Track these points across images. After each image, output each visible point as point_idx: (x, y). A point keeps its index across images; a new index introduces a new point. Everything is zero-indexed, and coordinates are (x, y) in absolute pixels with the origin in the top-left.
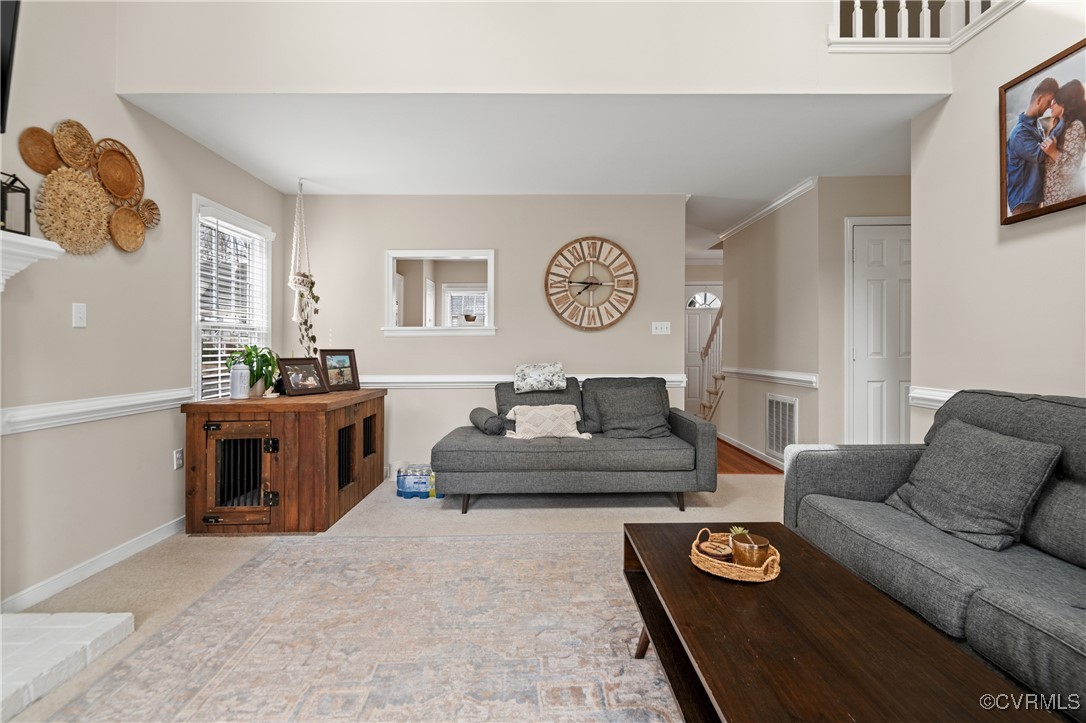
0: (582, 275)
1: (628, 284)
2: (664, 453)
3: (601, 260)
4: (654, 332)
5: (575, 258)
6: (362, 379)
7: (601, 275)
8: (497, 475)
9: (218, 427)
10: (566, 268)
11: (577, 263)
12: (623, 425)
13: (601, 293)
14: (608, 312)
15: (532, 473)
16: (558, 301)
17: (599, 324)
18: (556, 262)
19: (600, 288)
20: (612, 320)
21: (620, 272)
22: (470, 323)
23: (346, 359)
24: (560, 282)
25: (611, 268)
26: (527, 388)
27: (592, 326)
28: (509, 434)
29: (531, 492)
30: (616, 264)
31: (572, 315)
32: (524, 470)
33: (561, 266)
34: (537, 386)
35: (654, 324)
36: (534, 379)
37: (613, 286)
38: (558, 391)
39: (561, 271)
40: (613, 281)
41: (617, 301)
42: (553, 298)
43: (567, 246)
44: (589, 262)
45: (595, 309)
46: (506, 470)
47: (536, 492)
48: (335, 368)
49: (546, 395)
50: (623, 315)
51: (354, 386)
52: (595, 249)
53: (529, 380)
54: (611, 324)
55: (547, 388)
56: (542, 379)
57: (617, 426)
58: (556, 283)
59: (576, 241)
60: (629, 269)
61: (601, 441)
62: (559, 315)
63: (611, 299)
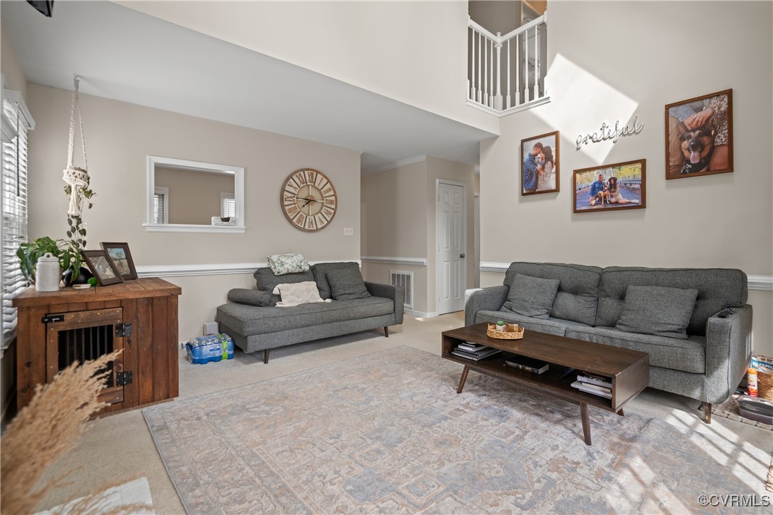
0: (304, 194)
1: (331, 202)
3: (316, 185)
4: (345, 234)
5: (301, 182)
6: (138, 269)
7: (316, 195)
8: (290, 332)
9: (62, 319)
10: (295, 188)
11: (302, 185)
12: (346, 292)
13: (314, 208)
14: (320, 220)
15: (313, 327)
16: (290, 210)
17: (315, 228)
18: (289, 183)
19: (316, 204)
20: (323, 225)
21: (327, 194)
22: (225, 223)
23: (122, 251)
24: (291, 197)
25: (322, 191)
26: (285, 272)
27: (311, 228)
28: (278, 305)
29: (312, 340)
30: (325, 189)
31: (299, 221)
33: (291, 186)
34: (291, 270)
35: (345, 229)
36: (289, 264)
37: (323, 203)
38: (303, 273)
39: (292, 190)
40: (323, 200)
41: (326, 213)
42: (287, 208)
43: (295, 172)
44: (309, 186)
45: (313, 217)
46: (296, 328)
47: (314, 339)
48: (116, 259)
49: (295, 276)
50: (329, 222)
51: (133, 276)
52: (312, 177)
53: (286, 266)
54: (323, 228)
55: (297, 271)
56: (294, 264)
57: (343, 293)
58: (288, 197)
59: (301, 170)
60: (332, 193)
62: (290, 221)
63: (322, 212)
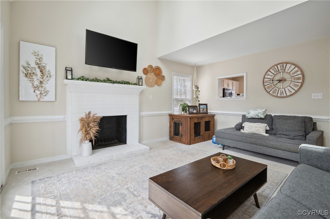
0: (278, 77)
1: (299, 79)
2: (290, 145)
3: (286, 71)
4: (313, 97)
5: (275, 71)
6: (208, 111)
7: (286, 76)
9: (174, 119)
10: (271, 76)
11: (276, 73)
12: (283, 133)
13: (286, 84)
14: (289, 90)
16: (268, 88)
17: (285, 95)
18: (267, 74)
19: (286, 81)
20: (291, 93)
21: (295, 74)
22: (239, 96)
23: (205, 106)
24: (268, 81)
25: (291, 73)
26: (250, 117)
27: (282, 96)
28: (242, 131)
30: (293, 71)
31: (273, 92)
32: (238, 141)
33: (269, 75)
34: (253, 116)
35: (313, 95)
36: (252, 114)
37: (292, 80)
38: (261, 119)
39: (269, 77)
40: (292, 78)
41: (294, 86)
42: (266, 87)
43: (271, 68)
44: (281, 72)
45: (283, 90)
48: (202, 108)
49: (257, 120)
50: (297, 91)
51: (207, 113)
52: (283, 67)
53: (250, 114)
54: (291, 95)
55: (257, 117)
56: (255, 114)
57: (281, 133)
58: (267, 81)
59: (275, 65)
60: (299, 72)
61: (272, 137)
62: (269, 92)
63: (291, 85)
